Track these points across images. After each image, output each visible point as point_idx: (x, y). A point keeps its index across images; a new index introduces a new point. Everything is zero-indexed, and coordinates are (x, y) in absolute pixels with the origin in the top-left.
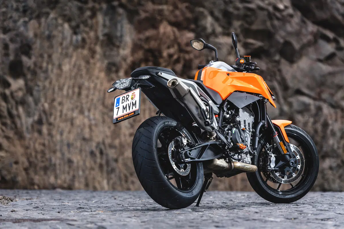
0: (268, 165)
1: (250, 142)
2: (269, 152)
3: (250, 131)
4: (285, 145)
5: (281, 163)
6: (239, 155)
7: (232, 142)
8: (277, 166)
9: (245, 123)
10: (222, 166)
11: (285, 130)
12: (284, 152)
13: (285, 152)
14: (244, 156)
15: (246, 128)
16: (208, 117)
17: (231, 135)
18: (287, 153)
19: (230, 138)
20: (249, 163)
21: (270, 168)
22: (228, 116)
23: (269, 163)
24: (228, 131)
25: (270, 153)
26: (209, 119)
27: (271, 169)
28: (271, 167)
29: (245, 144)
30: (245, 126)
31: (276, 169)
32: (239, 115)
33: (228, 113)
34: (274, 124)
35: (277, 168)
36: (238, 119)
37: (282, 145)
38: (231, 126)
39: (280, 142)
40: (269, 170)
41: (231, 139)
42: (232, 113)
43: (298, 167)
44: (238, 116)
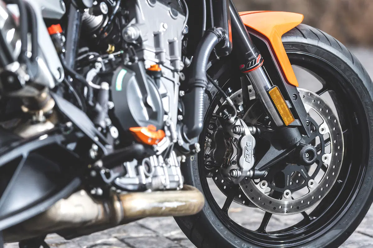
0: (234, 163)
1: (179, 110)
2: (236, 119)
3: (174, 71)
4: (286, 97)
5: (273, 153)
6: (140, 163)
7: (115, 122)
8: (262, 163)
9: (157, 43)
10: (78, 220)
11: (285, 44)
12: (285, 119)
13: (289, 120)
14: (158, 162)
15: (161, 63)
16: (16, 53)
17: (110, 99)
18: (292, 124)
19: (106, 110)
20: (174, 185)
21: (239, 173)
22: (97, 20)
23: (234, 156)
24: (100, 84)
25: (238, 123)
26: (21, 59)
27: (244, 175)
28: (241, 169)
29: (160, 124)
30: (158, 54)
31: (257, 172)
32: (134, 15)
33: (96, 11)
34: (249, 28)
35: (260, 170)
36: (132, 31)
37: (278, 97)
38: (110, 60)
39: (270, 87)
40: (237, 178)
41: (111, 113)
42: (111, 8)
43: (326, 158)
44: (133, 21)
